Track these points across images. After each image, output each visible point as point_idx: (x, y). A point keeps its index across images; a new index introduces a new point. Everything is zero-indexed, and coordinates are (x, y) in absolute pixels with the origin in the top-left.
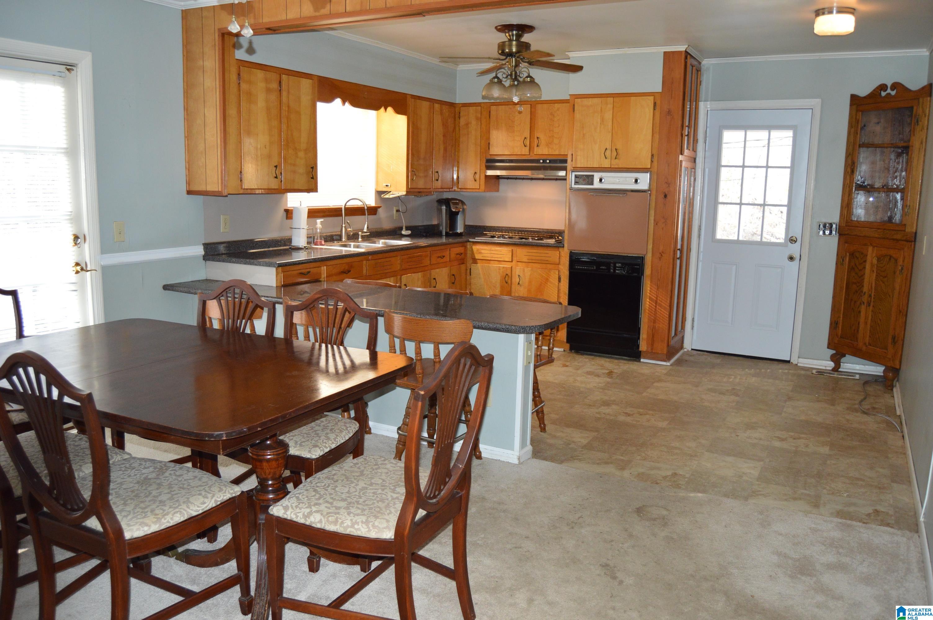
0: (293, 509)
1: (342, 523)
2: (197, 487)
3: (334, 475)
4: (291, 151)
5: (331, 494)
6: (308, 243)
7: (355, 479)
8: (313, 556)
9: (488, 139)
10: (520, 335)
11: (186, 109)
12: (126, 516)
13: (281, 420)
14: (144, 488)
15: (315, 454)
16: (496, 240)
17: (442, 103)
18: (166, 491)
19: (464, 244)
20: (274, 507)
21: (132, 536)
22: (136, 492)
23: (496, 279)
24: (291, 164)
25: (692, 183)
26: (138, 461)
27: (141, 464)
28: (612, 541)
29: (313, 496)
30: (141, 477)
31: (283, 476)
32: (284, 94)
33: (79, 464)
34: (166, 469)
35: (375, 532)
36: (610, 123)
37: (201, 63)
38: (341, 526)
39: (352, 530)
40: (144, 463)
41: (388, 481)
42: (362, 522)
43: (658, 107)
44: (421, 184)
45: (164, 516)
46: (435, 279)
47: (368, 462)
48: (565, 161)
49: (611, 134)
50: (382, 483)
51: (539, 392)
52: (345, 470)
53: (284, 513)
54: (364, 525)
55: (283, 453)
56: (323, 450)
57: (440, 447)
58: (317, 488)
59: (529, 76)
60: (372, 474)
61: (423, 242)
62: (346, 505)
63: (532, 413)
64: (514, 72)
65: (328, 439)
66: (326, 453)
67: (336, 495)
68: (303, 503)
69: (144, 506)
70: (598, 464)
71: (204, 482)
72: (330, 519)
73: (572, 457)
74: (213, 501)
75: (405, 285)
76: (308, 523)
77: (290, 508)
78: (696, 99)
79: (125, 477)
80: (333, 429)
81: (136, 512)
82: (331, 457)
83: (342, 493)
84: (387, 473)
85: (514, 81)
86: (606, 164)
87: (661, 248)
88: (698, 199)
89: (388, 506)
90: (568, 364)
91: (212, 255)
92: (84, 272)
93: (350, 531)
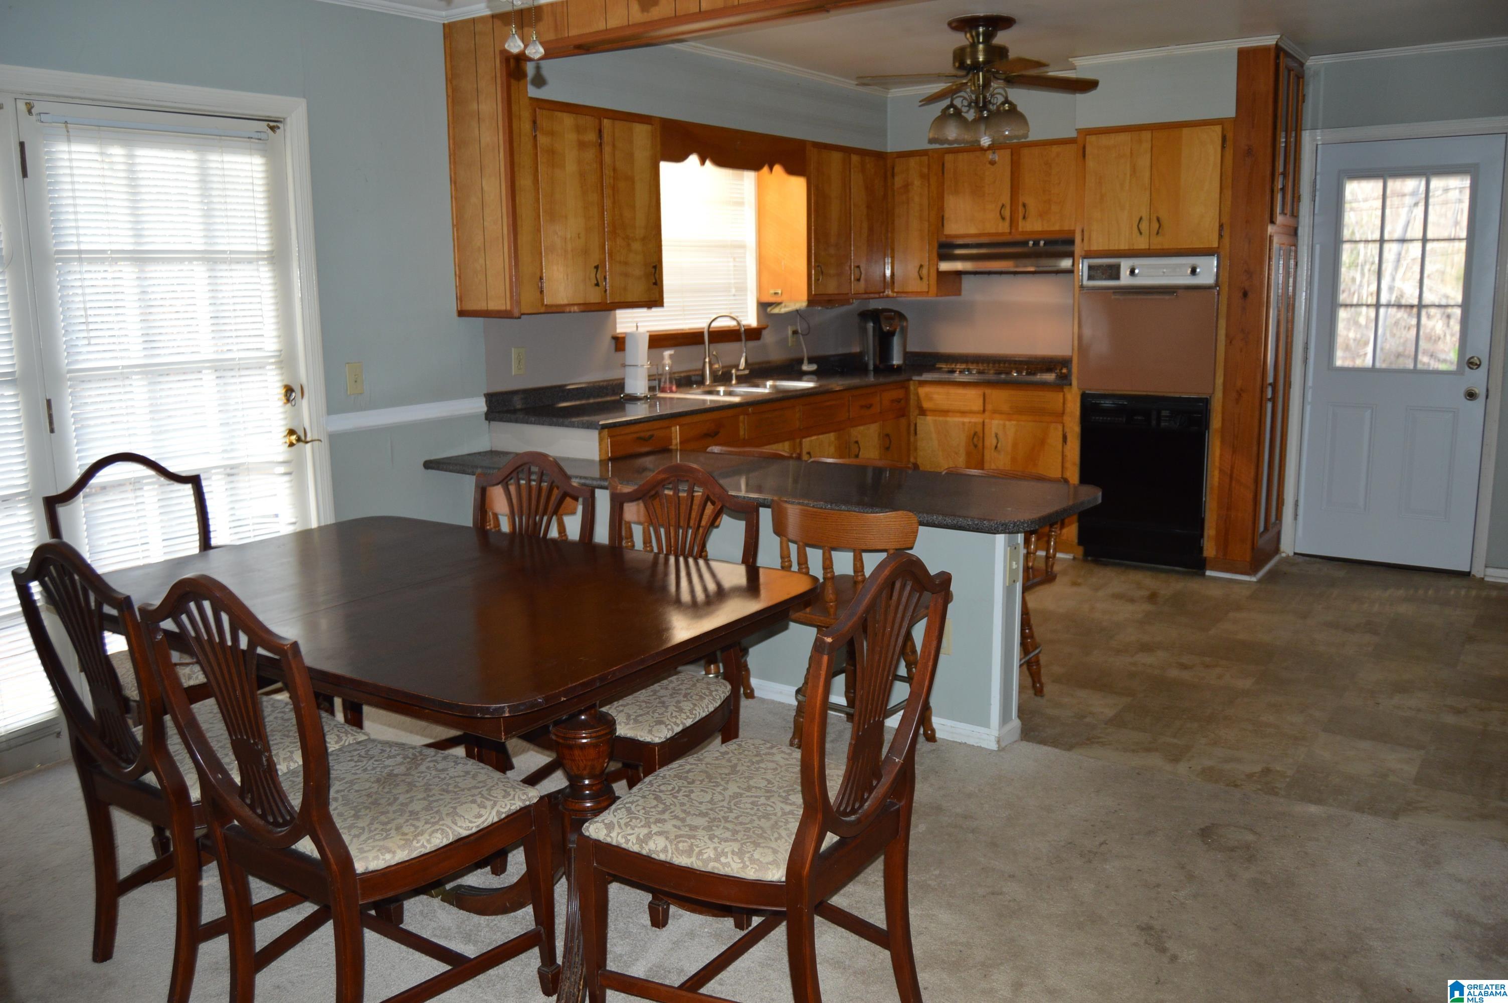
0: (622, 828)
1: (700, 853)
2: (469, 789)
3: (689, 771)
4: (619, 241)
5: (682, 804)
6: (652, 389)
7: (722, 779)
8: (657, 902)
9: (941, 209)
10: (998, 536)
11: (454, 181)
12: (357, 836)
13: (598, 685)
14: (386, 790)
15: (659, 735)
16: (957, 377)
17: (863, 153)
18: (421, 796)
19: (904, 385)
20: (590, 824)
21: (367, 868)
22: (374, 797)
23: (959, 439)
24: (620, 262)
25: (1292, 270)
26: (379, 746)
27: (383, 751)
28: (1158, 886)
29: (654, 807)
30: (382, 772)
31: (607, 771)
32: (607, 149)
33: (289, 749)
34: (421, 759)
35: (753, 870)
36: (1147, 174)
37: (475, 106)
38: (698, 859)
39: (716, 865)
40: (388, 750)
41: (776, 784)
42: (733, 852)
43: (1229, 143)
44: (832, 287)
45: (416, 836)
46: (857, 442)
47: (744, 751)
48: (1072, 242)
49: (1148, 193)
50: (766, 786)
51: (1030, 629)
52: (707, 764)
53: (607, 835)
54: (736, 858)
55: (606, 734)
56: (672, 730)
57: (861, 730)
58: (660, 794)
59: (1007, 101)
60: (751, 770)
61: (837, 384)
62: (706, 824)
63: (1021, 666)
64: (981, 96)
65: (681, 710)
66: (677, 734)
67: (691, 806)
68: (637, 818)
69: (386, 820)
70: (1133, 751)
71: (480, 782)
72: (681, 845)
73: (1088, 739)
74: (494, 813)
75: (809, 453)
76: (644, 852)
77: (616, 826)
78: (1296, 127)
79: (358, 772)
80: (689, 694)
81: (372, 829)
82: (686, 740)
83: (701, 803)
84: (775, 769)
85: (982, 112)
86: (1142, 243)
87: (1239, 383)
88: (1302, 297)
89: (775, 826)
90: (1079, 581)
91: (499, 412)
92: (301, 444)
93: (714, 868)
